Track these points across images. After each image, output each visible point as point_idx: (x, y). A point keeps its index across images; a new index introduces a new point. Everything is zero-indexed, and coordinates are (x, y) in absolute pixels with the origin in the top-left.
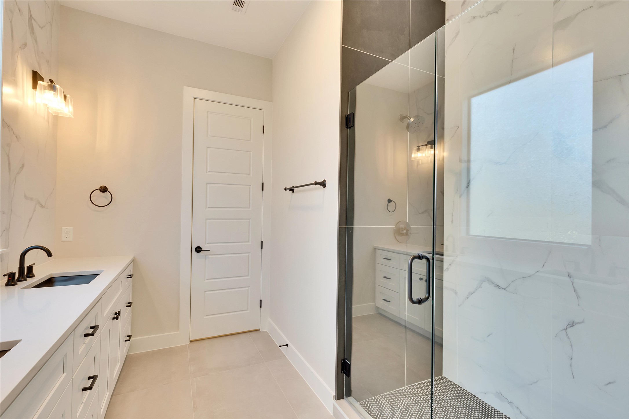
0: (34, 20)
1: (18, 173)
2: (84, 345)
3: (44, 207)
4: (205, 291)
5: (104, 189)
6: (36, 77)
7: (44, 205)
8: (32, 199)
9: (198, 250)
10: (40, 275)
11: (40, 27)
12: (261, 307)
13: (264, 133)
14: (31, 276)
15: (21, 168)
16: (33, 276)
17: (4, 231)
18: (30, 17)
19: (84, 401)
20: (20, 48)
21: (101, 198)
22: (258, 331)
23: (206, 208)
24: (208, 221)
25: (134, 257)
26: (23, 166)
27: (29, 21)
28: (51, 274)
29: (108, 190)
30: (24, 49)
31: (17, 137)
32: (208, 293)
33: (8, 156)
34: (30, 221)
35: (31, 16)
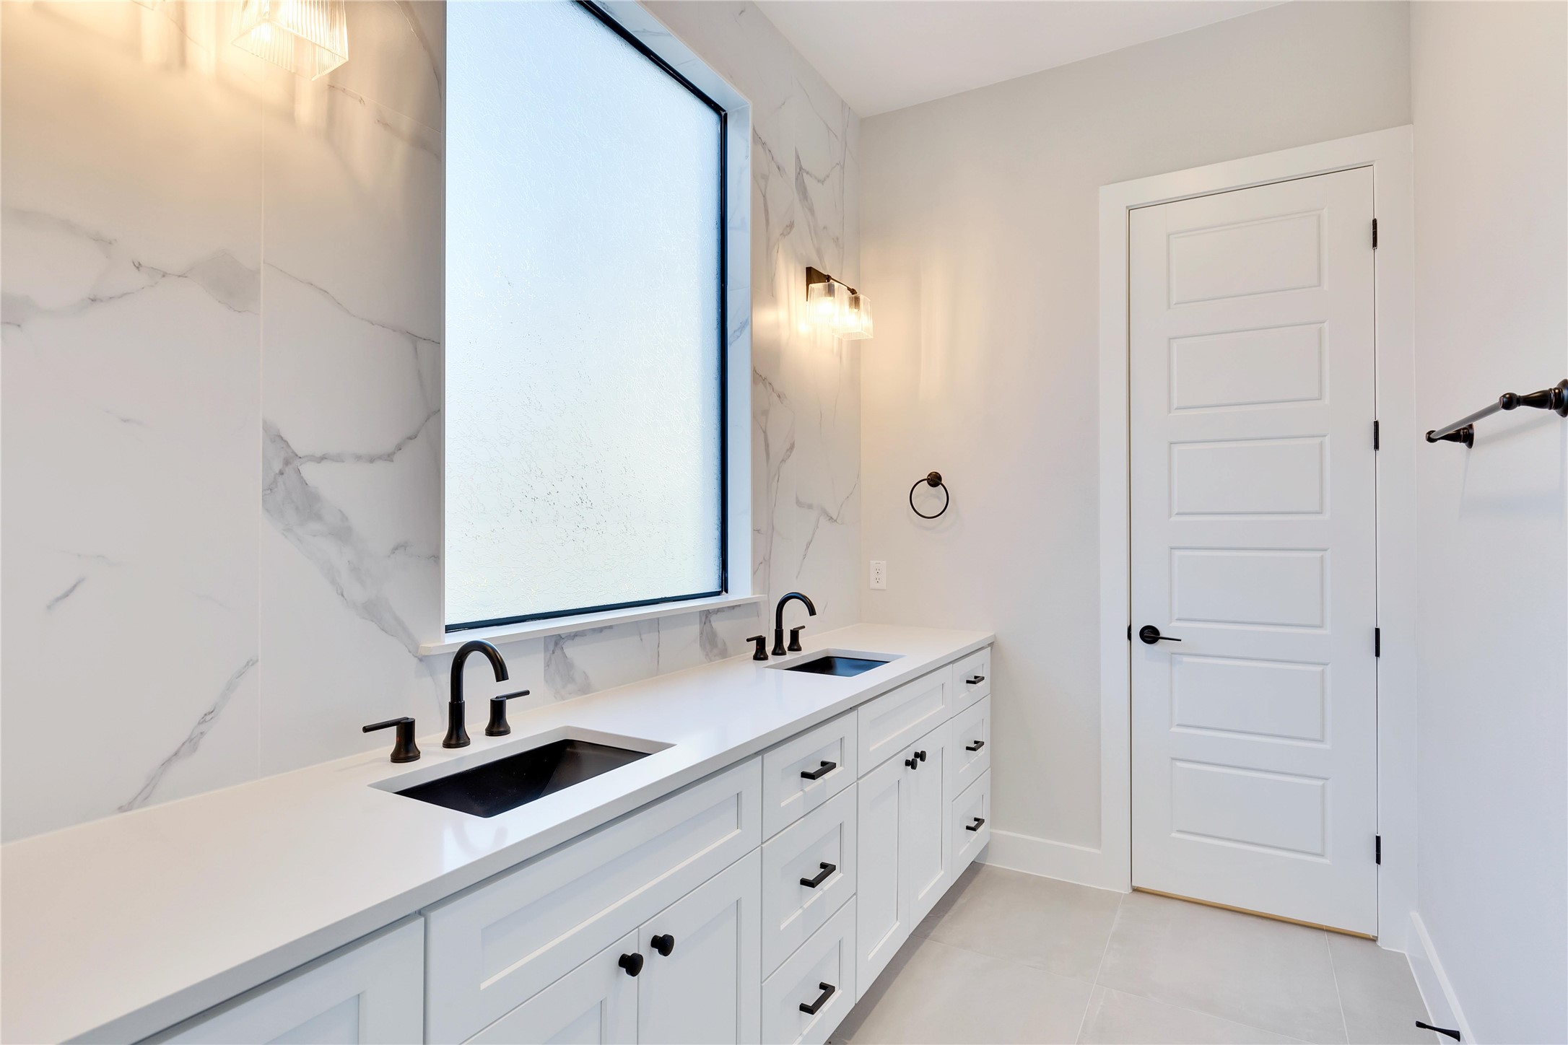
0: (808, 173)
1: (783, 461)
2: (801, 793)
3: (836, 521)
4: (1173, 759)
5: (935, 480)
6: (812, 275)
7: (835, 517)
8: (810, 507)
9: (1150, 635)
10: (812, 648)
11: (819, 181)
12: (1378, 861)
13: (1375, 244)
14: (796, 648)
15: (787, 450)
16: (799, 649)
17: (761, 563)
18: (798, 170)
19: (805, 906)
20: (781, 234)
21: (929, 499)
22: (1370, 944)
23: (1170, 516)
24: (1177, 553)
25: (995, 636)
26: (792, 447)
27: (797, 179)
28: (828, 649)
29: (942, 482)
30: (789, 233)
31: (779, 397)
32: (1179, 764)
33: (765, 432)
34: (808, 547)
35: (801, 168)
